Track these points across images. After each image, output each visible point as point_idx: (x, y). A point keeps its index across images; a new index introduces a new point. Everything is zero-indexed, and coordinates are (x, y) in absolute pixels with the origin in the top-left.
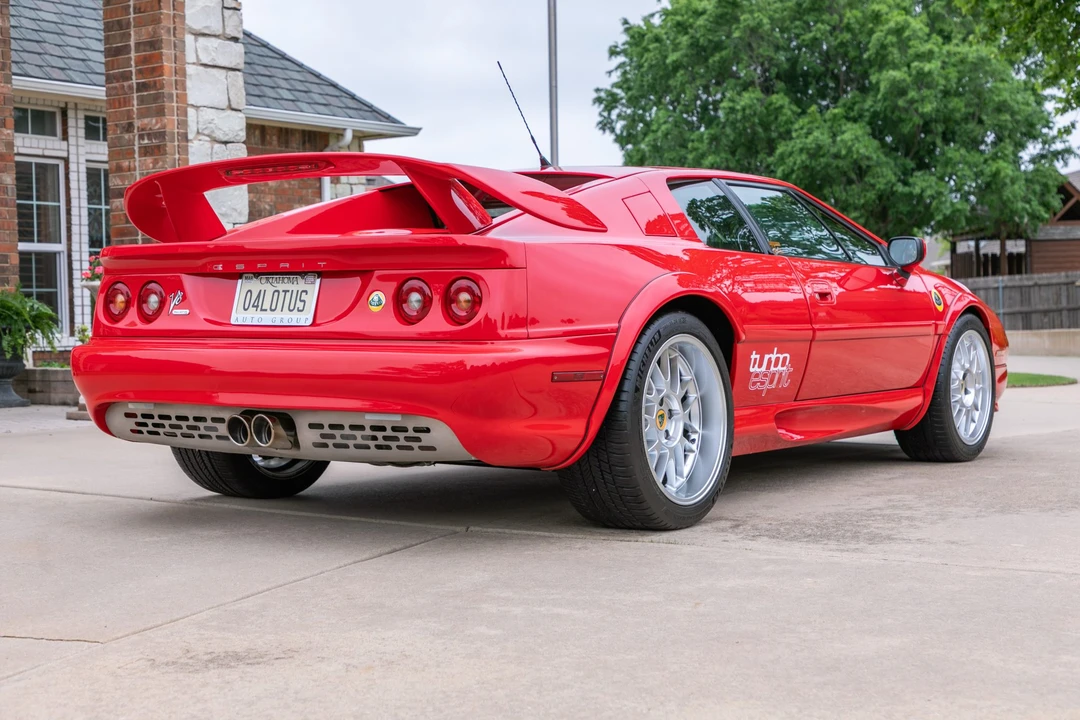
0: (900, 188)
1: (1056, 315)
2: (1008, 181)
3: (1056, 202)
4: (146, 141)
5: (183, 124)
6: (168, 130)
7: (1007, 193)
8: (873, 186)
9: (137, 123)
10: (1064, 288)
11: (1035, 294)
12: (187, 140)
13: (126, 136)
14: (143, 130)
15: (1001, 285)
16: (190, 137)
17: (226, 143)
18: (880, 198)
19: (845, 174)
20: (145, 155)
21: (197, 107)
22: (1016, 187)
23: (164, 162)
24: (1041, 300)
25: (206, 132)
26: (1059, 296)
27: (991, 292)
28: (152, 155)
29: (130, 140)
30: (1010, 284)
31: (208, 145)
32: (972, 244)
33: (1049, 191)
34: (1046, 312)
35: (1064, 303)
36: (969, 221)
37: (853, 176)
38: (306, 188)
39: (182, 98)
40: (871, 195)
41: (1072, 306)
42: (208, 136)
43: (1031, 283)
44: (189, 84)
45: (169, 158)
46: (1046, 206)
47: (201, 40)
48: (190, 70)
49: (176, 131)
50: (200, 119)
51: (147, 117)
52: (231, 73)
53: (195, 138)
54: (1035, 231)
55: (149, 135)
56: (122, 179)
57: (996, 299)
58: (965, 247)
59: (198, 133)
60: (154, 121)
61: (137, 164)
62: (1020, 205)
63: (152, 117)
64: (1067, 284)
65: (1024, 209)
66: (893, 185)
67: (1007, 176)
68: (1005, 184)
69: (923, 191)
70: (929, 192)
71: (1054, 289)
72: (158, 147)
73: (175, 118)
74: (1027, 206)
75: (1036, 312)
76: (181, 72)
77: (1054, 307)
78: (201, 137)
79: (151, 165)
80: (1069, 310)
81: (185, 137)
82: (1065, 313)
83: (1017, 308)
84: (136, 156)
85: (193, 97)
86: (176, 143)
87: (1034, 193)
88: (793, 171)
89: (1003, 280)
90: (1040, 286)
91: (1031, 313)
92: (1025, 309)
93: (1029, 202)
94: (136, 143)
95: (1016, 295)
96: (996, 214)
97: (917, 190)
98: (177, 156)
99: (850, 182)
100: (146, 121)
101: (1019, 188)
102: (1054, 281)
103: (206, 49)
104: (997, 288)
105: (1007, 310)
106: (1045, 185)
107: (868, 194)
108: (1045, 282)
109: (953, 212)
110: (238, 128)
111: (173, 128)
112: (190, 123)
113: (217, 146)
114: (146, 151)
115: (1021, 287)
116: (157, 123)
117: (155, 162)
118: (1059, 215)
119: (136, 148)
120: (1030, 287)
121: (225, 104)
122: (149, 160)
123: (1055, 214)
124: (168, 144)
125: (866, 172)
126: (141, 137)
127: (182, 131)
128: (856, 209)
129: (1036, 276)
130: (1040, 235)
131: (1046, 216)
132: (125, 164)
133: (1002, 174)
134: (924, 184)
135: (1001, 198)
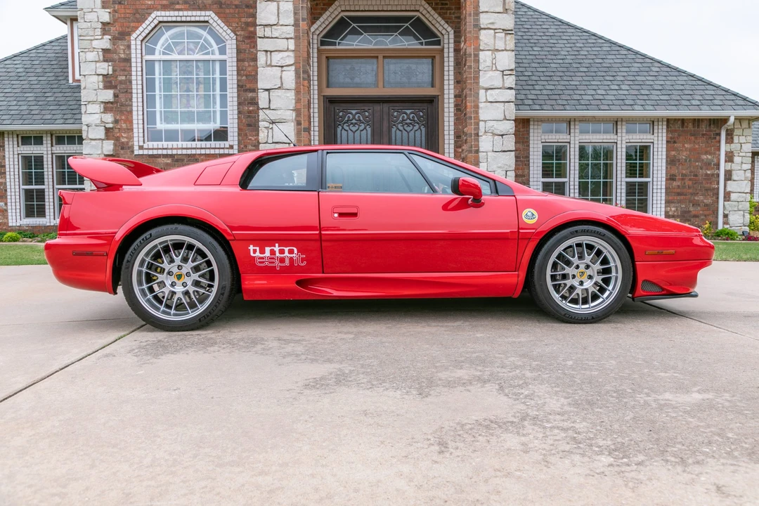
5: (477, 129)
12: (479, 136)
16: (480, 134)
17: (502, 135)
21: (485, 121)
25: (490, 131)
31: (490, 137)
38: (711, 147)
39: (477, 118)
42: (492, 133)
44: (480, 111)
47: (489, 91)
48: (481, 105)
49: (473, 132)
50: (487, 126)
52: (506, 104)
53: (483, 135)
59: (485, 132)
73: (473, 126)
76: (477, 107)
78: (487, 134)
81: (477, 135)
85: (482, 117)
86: (473, 138)
98: (473, 143)
103: (491, 95)
110: (510, 128)
111: (471, 131)
112: (480, 128)
113: (496, 137)
121: (502, 117)
127: (476, 132)
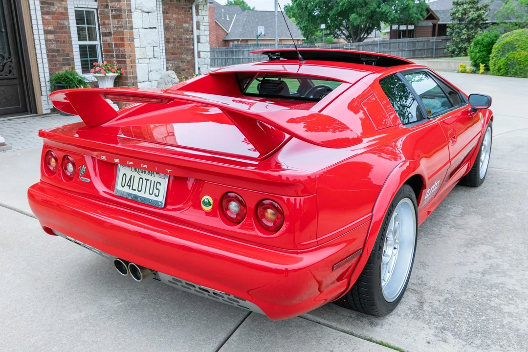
0: (378, 10)
1: (423, 51)
2: (411, 7)
3: (425, 14)
4: (114, 13)
5: (129, 5)
6: (123, 8)
7: (411, 11)
8: (370, 8)
9: (110, 4)
10: (426, 42)
11: (417, 44)
12: (131, 12)
13: (106, 10)
14: (112, 7)
15: (407, 41)
17: (148, 12)
18: (371, 12)
19: (361, 4)
20: (114, 19)
22: (414, 9)
23: (122, 22)
24: (418, 46)
25: (139, 8)
26: (424, 45)
27: (404, 43)
28: (116, 19)
29: (107, 12)
30: (410, 41)
31: (140, 14)
32: (397, 26)
33: (423, 10)
34: (420, 50)
35: (426, 47)
36: (398, 19)
37: (364, 5)
38: (187, 17)
40: (369, 11)
41: (428, 48)
42: (141, 10)
43: (416, 41)
45: (124, 20)
46: (421, 15)
49: (126, 8)
50: (136, 3)
51: (114, 2)
53: (135, 11)
54: (418, 24)
55: (115, 10)
56: (106, 28)
57: (405, 45)
58: (395, 27)
60: (117, 4)
61: (111, 22)
62: (414, 15)
63: (116, 2)
64: (427, 41)
65: (415, 17)
66: (376, 8)
67: (411, 5)
68: (410, 8)
69: (385, 10)
70: (387, 11)
71: (422, 43)
72: (119, 15)
73: (125, 2)
74: (417, 16)
75: (417, 50)
77: (422, 48)
78: (137, 10)
79: (117, 23)
80: (427, 49)
81: (130, 11)
82: (426, 50)
83: (412, 49)
84: (111, 19)
86: (127, 14)
87: (419, 11)
88: (345, 3)
89: (407, 40)
90: (419, 42)
91: (415, 50)
92: (414, 49)
93: (416, 14)
94: (110, 13)
95: (411, 44)
96: (407, 18)
97: (384, 10)
98: (127, 19)
99: (362, 7)
100: (113, 3)
101: (415, 10)
102: (424, 40)
104: (406, 42)
105: (408, 49)
106: (422, 8)
107: (368, 11)
108: (421, 40)
109: (394, 17)
110: (153, 6)
111: (125, 7)
112: (132, 5)
113: (144, 14)
114: (114, 17)
115: (413, 42)
116: (118, 5)
117: (118, 22)
118: (425, 18)
119: (110, 15)
120: (416, 42)
122: (116, 21)
123: (424, 18)
124: (123, 14)
125: (368, 4)
126: (112, 11)
127: (129, 8)
128: (364, 16)
129: (418, 38)
130: (419, 25)
131: (422, 19)
132: (107, 22)
133: (410, 5)
134: (386, 8)
135: (409, 13)
